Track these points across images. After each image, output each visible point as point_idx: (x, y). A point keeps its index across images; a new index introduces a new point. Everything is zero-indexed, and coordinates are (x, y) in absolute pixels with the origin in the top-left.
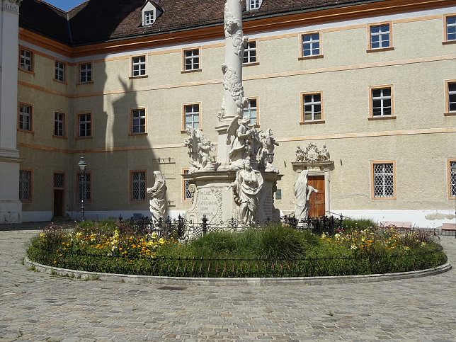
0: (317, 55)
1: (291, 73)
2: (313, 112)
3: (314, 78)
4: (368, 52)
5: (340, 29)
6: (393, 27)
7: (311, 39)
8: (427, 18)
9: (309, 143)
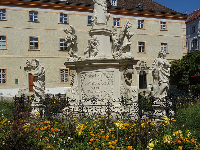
0: (36, 21)
1: (24, 27)
2: (34, 45)
3: (35, 30)
4: (59, 23)
5: (47, 12)
6: (69, 15)
7: (34, 14)
8: (81, 15)
9: (33, 59)
